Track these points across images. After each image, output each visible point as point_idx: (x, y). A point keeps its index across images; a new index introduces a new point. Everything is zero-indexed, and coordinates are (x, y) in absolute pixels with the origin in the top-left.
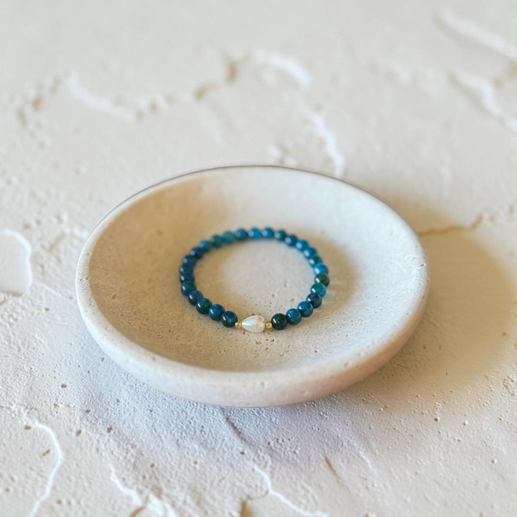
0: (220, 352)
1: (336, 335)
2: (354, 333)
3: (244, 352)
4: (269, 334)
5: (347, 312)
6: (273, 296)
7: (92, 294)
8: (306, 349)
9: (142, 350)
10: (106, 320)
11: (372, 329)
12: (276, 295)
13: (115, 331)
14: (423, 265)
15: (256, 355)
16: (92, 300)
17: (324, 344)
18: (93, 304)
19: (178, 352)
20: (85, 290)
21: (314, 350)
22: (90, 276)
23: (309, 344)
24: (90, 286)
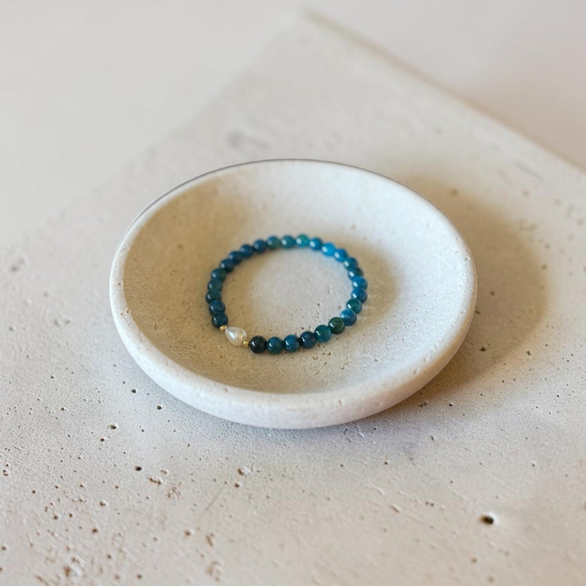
0: (279, 373)
1: (392, 340)
2: (410, 336)
3: (304, 370)
4: (324, 347)
5: (398, 314)
6: (319, 305)
7: (139, 329)
8: (365, 358)
9: (211, 383)
10: (164, 355)
11: (428, 331)
12: (321, 304)
13: (177, 366)
14: (466, 259)
15: (316, 372)
16: (142, 335)
17: (382, 352)
18: (144, 340)
19: (238, 378)
20: (130, 325)
21: (374, 359)
22: (129, 308)
23: (367, 352)
24: (134, 319)
